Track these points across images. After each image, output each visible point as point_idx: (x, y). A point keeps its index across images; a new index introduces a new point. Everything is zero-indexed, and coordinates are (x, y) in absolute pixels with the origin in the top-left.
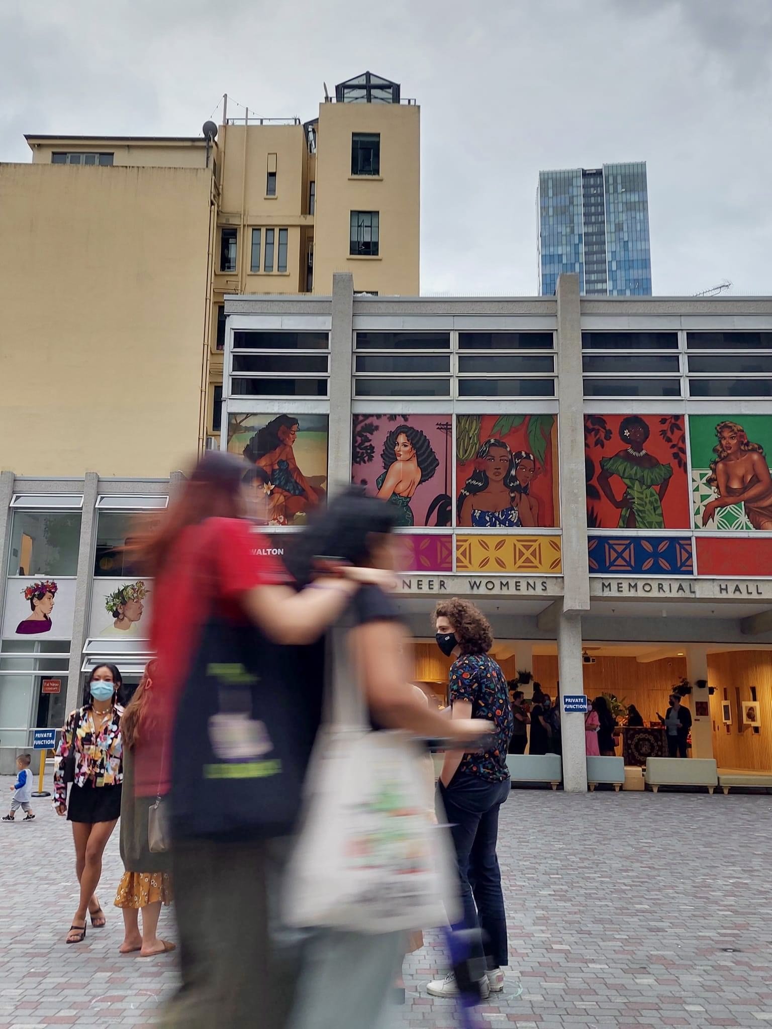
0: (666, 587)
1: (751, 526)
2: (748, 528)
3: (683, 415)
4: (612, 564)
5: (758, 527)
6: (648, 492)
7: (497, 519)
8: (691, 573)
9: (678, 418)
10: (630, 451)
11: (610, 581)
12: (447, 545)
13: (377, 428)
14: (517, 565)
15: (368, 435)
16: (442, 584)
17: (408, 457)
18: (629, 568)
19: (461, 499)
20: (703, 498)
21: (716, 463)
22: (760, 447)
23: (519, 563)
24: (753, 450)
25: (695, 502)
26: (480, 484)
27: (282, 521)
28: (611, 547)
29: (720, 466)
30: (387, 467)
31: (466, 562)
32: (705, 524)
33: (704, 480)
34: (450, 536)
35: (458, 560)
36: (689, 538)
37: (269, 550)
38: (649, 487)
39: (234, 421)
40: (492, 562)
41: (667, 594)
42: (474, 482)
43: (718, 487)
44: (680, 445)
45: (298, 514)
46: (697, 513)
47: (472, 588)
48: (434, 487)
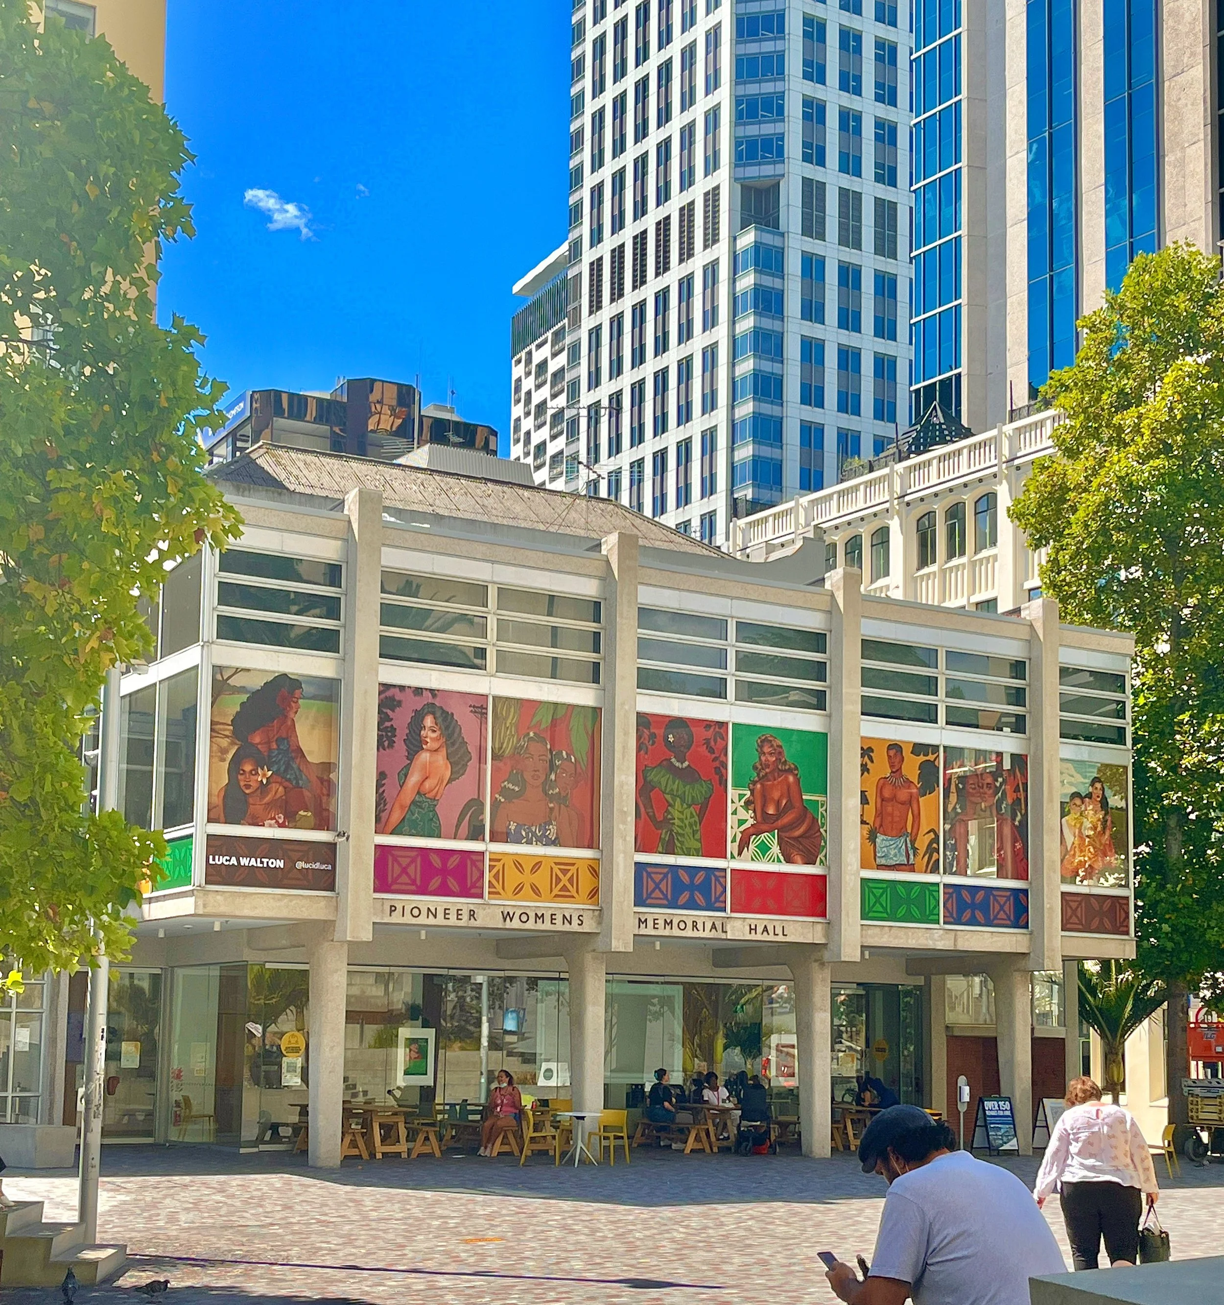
0: (700, 926)
1: (782, 858)
2: (779, 861)
3: (727, 723)
4: (648, 897)
5: (789, 860)
6: (687, 812)
7: (534, 834)
8: (724, 910)
9: (723, 725)
10: (673, 760)
11: (646, 916)
12: (479, 864)
13: (399, 704)
14: (554, 893)
15: (388, 711)
16: (472, 914)
17: (436, 745)
18: (665, 902)
20: (741, 822)
21: (754, 783)
22: (796, 768)
23: (556, 891)
24: (790, 771)
25: (732, 830)
26: (517, 789)
27: (281, 821)
28: (649, 874)
29: (759, 786)
30: (412, 755)
31: (499, 888)
32: (740, 854)
33: (742, 803)
34: (482, 854)
35: (491, 885)
36: (724, 870)
37: (265, 860)
38: (689, 806)
39: (219, 677)
40: (527, 889)
41: (701, 934)
42: (510, 786)
43: (754, 811)
44: (722, 758)
45: (302, 813)
46: (734, 841)
47: (505, 920)
48: (464, 788)
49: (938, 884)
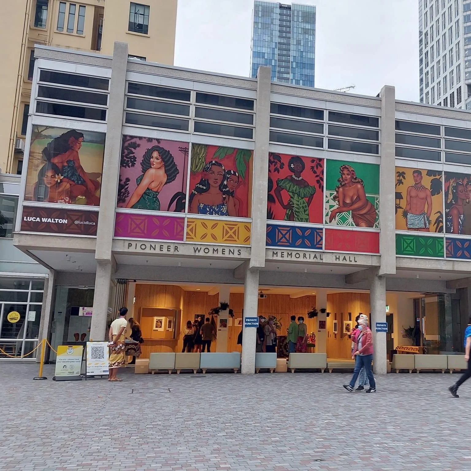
0: (307, 256)
1: (354, 224)
2: (352, 225)
3: (324, 159)
4: (279, 241)
5: (357, 225)
6: (301, 201)
7: (214, 210)
8: (321, 248)
9: (321, 160)
10: (294, 176)
11: (277, 251)
12: (182, 224)
13: (139, 146)
14: (224, 239)
15: (133, 149)
16: (176, 249)
17: (159, 166)
18: (288, 244)
19: (192, 196)
20: (331, 207)
21: (339, 188)
22: (362, 181)
23: (226, 238)
24: (358, 182)
25: (326, 210)
26: (205, 188)
27: (67, 201)
28: (279, 231)
29: (341, 189)
30: (144, 171)
31: (193, 236)
32: (330, 221)
33: (332, 197)
34: (183, 218)
35: (188, 234)
36: (322, 229)
37: (57, 220)
38: (302, 198)
39: (36, 131)
40: (209, 236)
41: (308, 260)
42: (201, 186)
43: (339, 202)
44: (321, 176)
45: (79, 197)
46: (327, 215)
47: (195, 251)
48: (174, 187)
49: (442, 238)
